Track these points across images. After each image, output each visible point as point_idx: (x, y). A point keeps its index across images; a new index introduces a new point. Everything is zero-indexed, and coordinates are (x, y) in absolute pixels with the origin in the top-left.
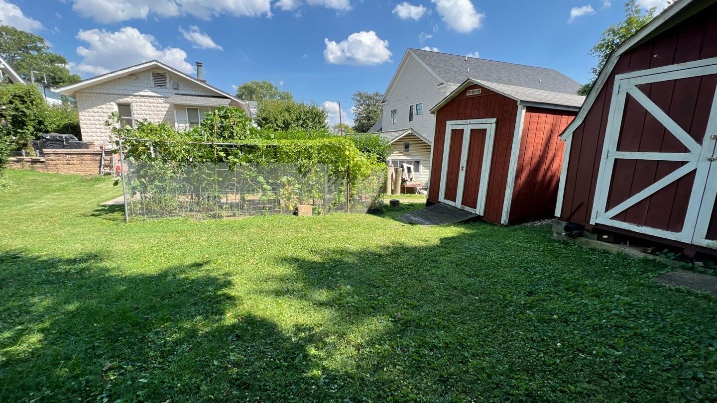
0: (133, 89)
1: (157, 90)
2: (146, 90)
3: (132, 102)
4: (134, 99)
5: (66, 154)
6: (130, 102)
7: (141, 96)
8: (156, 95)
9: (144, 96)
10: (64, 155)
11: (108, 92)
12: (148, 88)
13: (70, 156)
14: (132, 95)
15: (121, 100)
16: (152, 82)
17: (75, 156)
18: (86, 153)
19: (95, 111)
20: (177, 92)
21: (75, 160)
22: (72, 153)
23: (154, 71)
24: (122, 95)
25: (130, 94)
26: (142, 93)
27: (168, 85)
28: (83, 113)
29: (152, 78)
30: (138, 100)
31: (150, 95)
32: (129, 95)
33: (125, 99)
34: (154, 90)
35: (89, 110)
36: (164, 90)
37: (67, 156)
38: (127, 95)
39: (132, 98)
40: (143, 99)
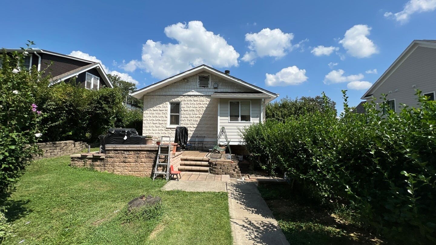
0: (183, 90)
1: (201, 90)
2: (193, 91)
3: (181, 101)
4: (183, 98)
5: (124, 150)
6: (180, 101)
7: (188, 96)
8: (200, 94)
9: (190, 96)
10: (123, 152)
11: (166, 94)
12: (194, 89)
13: (128, 153)
14: (181, 96)
15: (174, 100)
16: (198, 84)
17: (132, 153)
18: (143, 149)
19: (155, 110)
20: (216, 90)
21: (131, 157)
22: (130, 149)
23: (200, 75)
24: (175, 96)
25: (181, 94)
26: (189, 93)
27: (209, 86)
28: (146, 111)
29: (198, 80)
30: (186, 99)
31: (196, 94)
32: (180, 96)
33: (176, 99)
34: (199, 90)
35: (150, 109)
36: (206, 90)
37: (125, 153)
38: (178, 96)
39: (182, 98)
40: (190, 98)
